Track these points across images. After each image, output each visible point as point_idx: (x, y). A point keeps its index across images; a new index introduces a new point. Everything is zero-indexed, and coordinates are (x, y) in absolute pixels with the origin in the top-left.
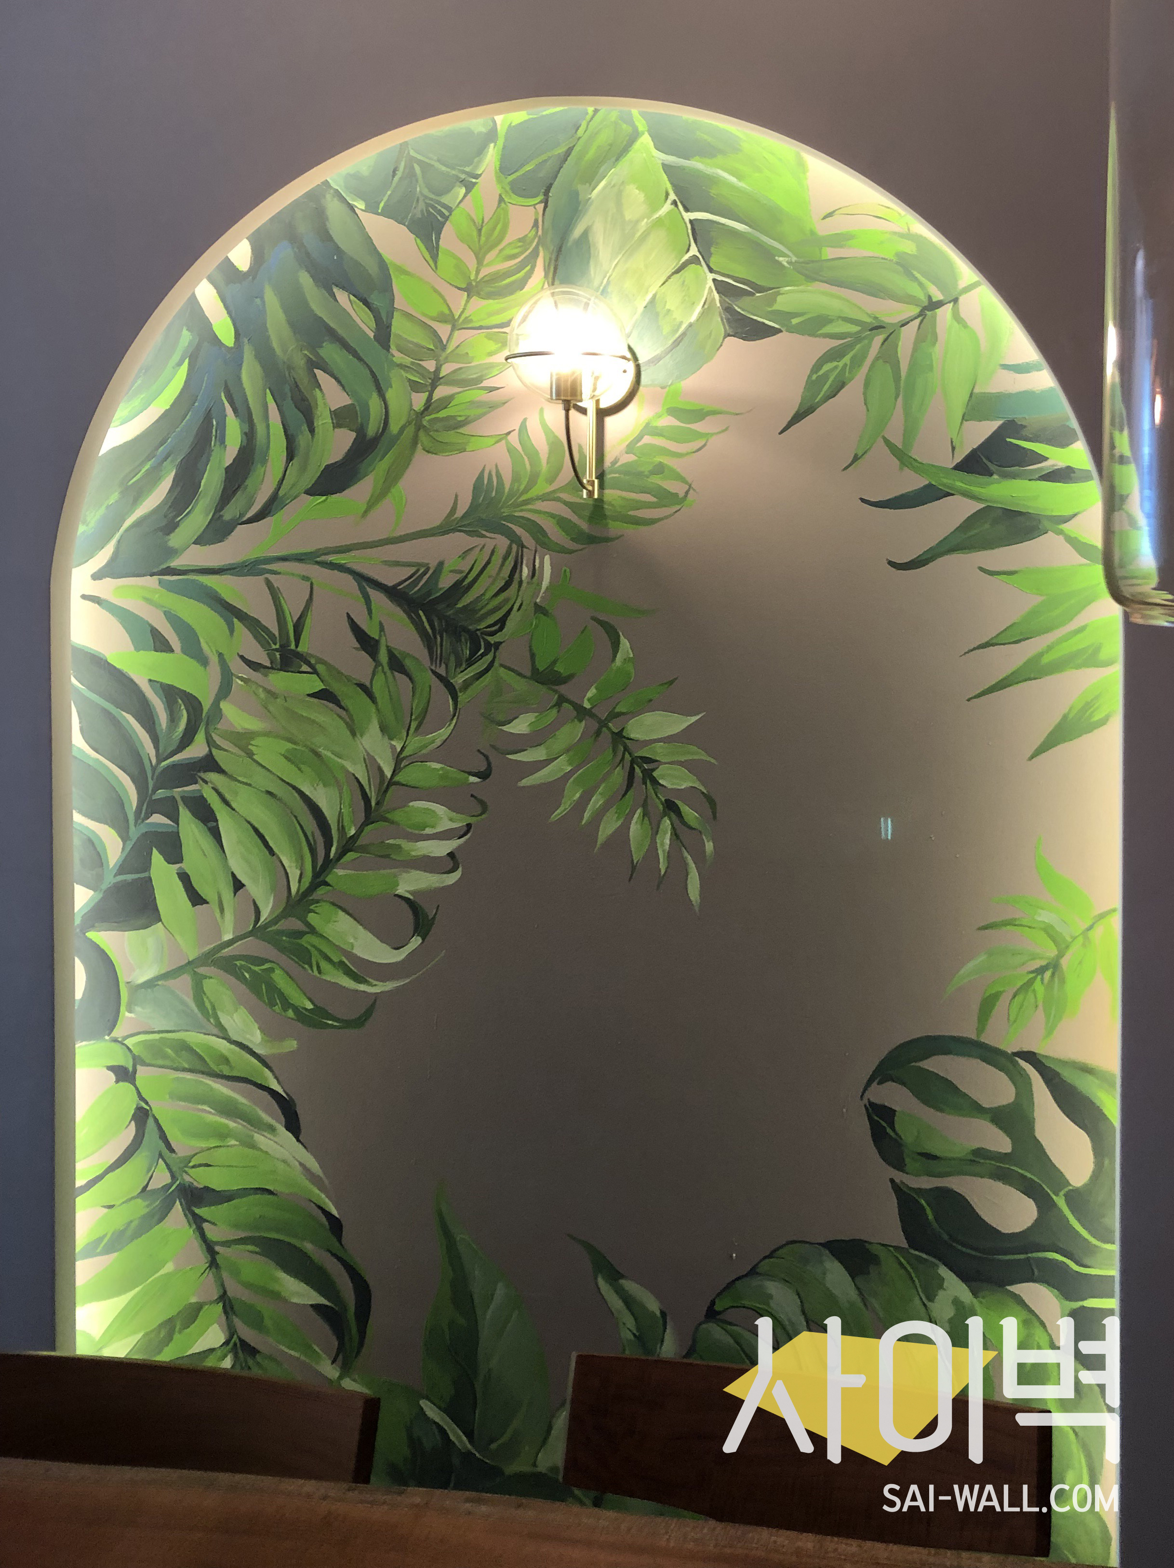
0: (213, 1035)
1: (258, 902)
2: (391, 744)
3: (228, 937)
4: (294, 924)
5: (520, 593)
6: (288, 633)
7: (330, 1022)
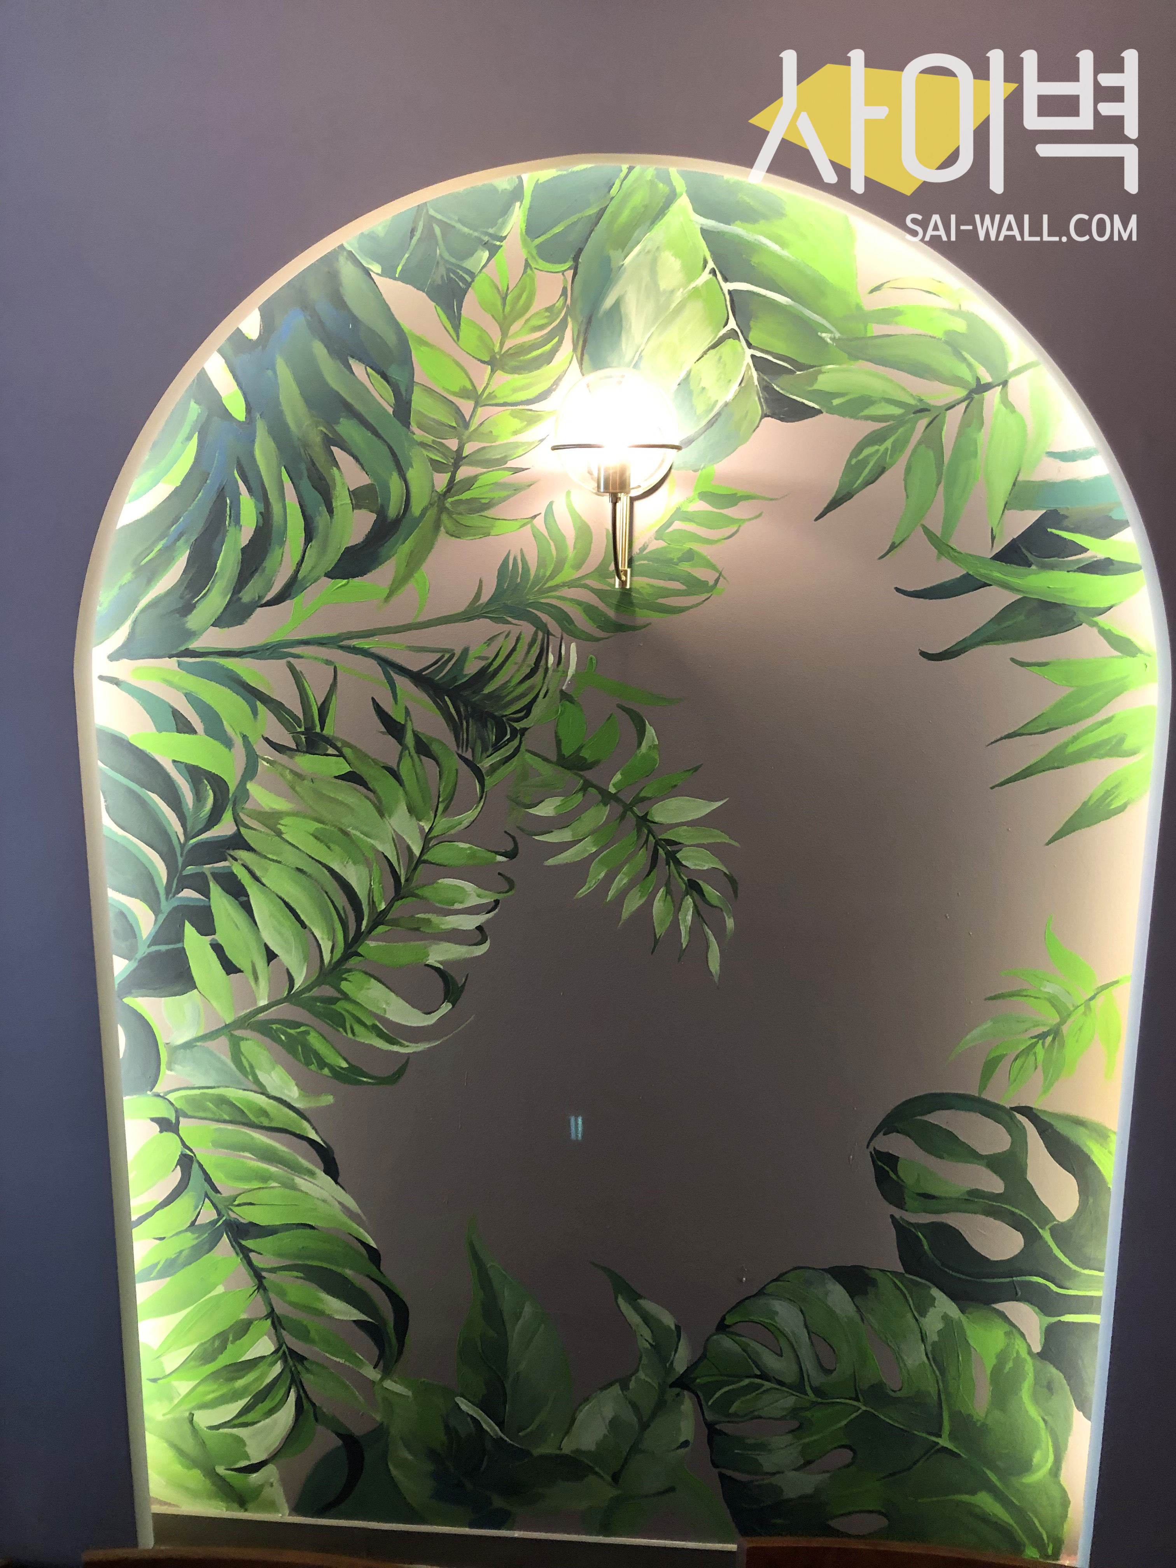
0: (251, 1091)
1: (291, 971)
2: (418, 824)
3: (263, 1002)
4: (327, 991)
5: (546, 681)
6: (312, 716)
7: (365, 1080)
